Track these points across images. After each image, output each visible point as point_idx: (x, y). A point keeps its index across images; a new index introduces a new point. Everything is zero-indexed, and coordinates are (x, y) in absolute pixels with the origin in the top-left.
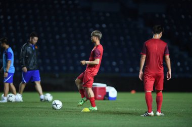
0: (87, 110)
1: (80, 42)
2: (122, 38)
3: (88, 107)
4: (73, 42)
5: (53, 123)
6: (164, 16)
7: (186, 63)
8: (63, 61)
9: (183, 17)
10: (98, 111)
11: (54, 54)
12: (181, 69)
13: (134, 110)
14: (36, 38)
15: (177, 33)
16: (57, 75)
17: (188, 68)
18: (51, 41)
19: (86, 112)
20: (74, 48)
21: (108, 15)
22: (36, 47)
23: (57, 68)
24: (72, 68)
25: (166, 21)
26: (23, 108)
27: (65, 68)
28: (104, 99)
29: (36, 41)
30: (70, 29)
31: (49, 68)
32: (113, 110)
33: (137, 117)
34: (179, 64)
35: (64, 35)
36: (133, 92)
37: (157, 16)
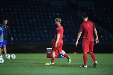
0: (48, 64)
1: (44, 24)
2: (68, 22)
3: (48, 62)
4: (40, 24)
5: (28, 71)
6: (93, 8)
7: (106, 36)
8: (34, 35)
9: (104, 9)
10: (54, 64)
11: (28, 31)
12: (103, 40)
13: (76, 64)
14: (6, 21)
15: (101, 19)
16: (30, 43)
17: (107, 39)
18: (27, 23)
19: (47, 65)
20: (40, 27)
21: (60, 8)
22: (7, 27)
23: (30, 39)
24: (39, 39)
25: (94, 11)
26: (10, 63)
27: (35, 39)
28: (58, 57)
29: (7, 23)
30: (38, 16)
31: (25, 39)
32: (63, 64)
33: (77, 68)
34: (102, 37)
35: (34, 20)
36: (75, 53)
37: (89, 8)
